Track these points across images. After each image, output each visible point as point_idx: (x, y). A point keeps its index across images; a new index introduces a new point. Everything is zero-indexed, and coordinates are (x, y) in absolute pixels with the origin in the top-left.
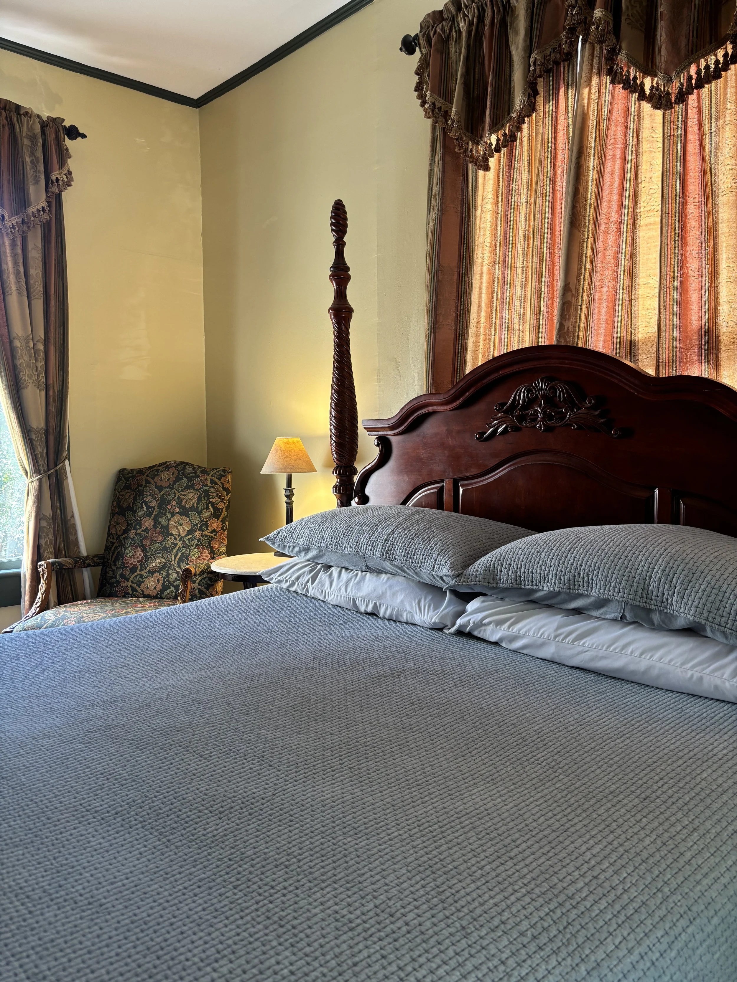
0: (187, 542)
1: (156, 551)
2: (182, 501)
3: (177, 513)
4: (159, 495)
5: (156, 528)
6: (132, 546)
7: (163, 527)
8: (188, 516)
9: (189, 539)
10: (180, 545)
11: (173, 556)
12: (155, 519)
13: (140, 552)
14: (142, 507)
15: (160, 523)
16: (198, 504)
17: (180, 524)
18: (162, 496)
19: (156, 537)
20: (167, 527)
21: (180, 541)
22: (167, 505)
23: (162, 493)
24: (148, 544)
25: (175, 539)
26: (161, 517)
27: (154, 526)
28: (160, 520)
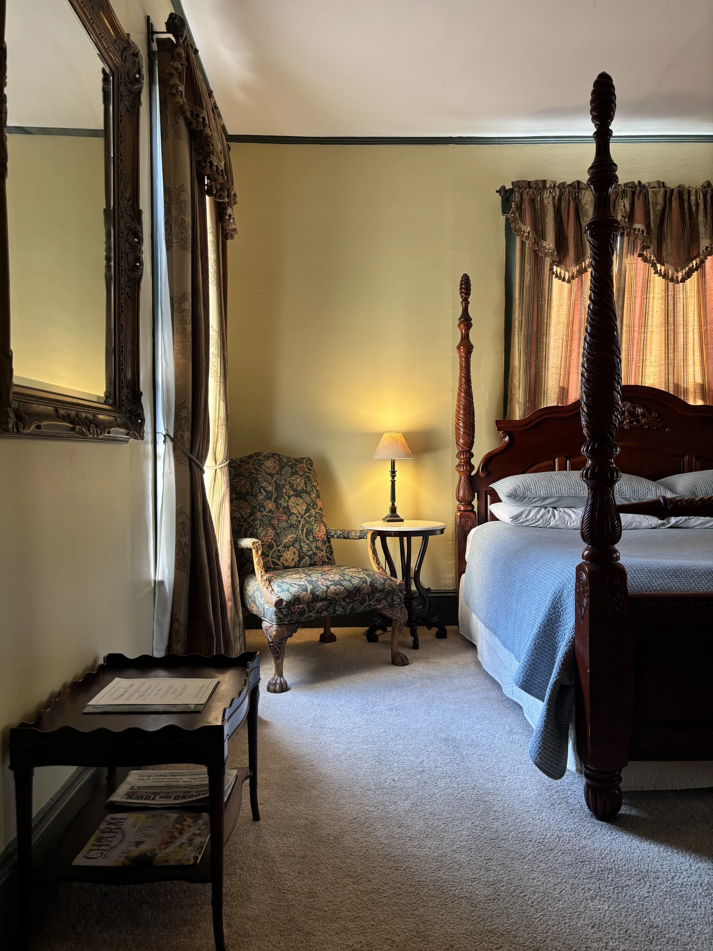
0: (307, 519)
1: (284, 528)
2: (293, 485)
3: (292, 495)
4: (273, 481)
5: (279, 509)
6: (263, 527)
7: (284, 508)
8: (301, 497)
9: (308, 516)
10: (302, 522)
11: (300, 531)
12: (276, 501)
13: (271, 531)
14: (261, 492)
15: (281, 505)
16: (306, 487)
17: (297, 505)
18: (275, 482)
19: (281, 517)
20: (287, 507)
21: (301, 518)
22: (282, 489)
23: (274, 479)
24: (276, 523)
25: (297, 517)
26: (281, 499)
27: (277, 508)
28: (280, 502)
